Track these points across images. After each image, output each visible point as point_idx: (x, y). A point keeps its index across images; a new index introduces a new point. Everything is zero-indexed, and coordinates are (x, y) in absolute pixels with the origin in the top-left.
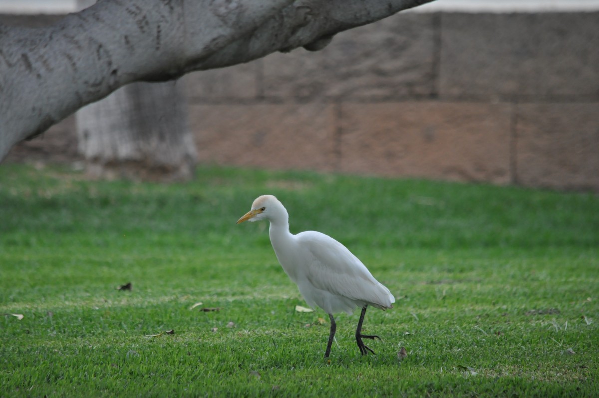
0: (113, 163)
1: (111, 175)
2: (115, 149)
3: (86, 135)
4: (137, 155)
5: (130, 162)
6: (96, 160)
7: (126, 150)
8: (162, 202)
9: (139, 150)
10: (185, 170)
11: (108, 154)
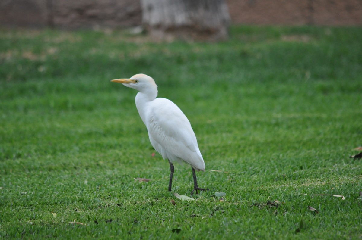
0: (172, 29)
1: (170, 38)
2: (173, 17)
3: (150, 8)
4: (189, 22)
5: (185, 28)
6: (158, 26)
7: (181, 18)
8: (220, 58)
9: (191, 18)
10: (223, 32)
11: (168, 22)
